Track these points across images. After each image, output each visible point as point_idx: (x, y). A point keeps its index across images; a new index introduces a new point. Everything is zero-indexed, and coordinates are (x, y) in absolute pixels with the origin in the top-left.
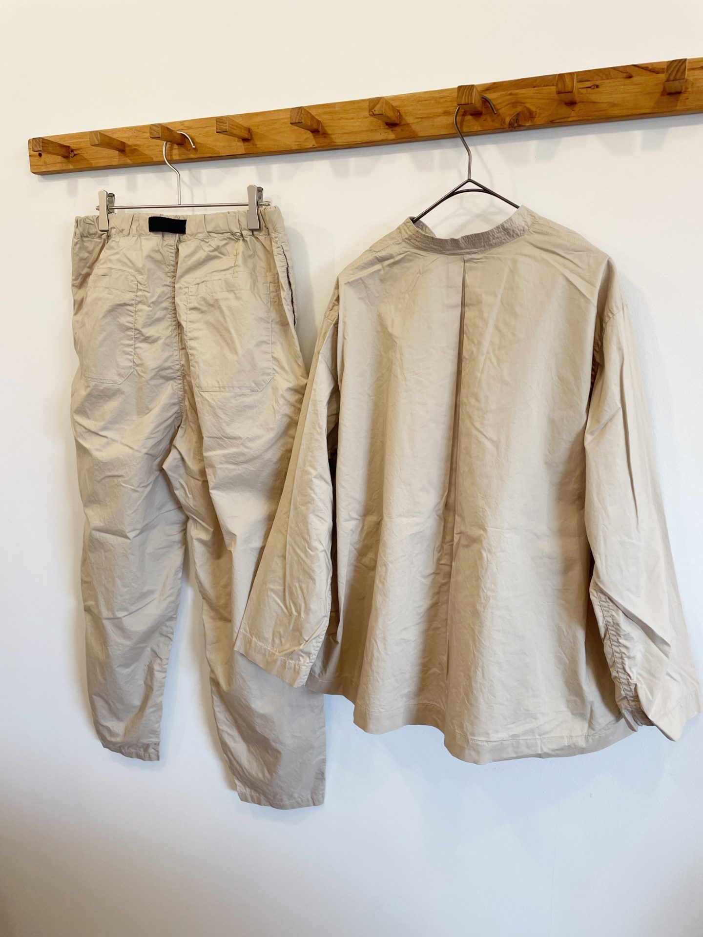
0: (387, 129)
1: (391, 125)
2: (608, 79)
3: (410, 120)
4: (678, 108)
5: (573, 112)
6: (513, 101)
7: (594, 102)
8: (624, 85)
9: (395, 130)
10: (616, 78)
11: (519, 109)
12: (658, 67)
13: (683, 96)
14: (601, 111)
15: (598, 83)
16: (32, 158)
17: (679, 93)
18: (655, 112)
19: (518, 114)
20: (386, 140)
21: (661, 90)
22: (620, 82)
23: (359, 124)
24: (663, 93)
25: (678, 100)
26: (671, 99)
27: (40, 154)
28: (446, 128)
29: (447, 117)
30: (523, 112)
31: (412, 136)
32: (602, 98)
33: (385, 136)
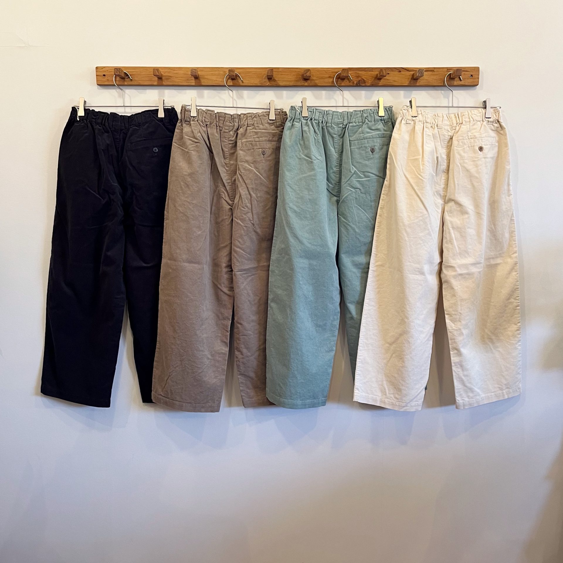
0: (303, 81)
1: (306, 79)
2: (392, 71)
3: (314, 78)
4: (417, 85)
5: (380, 83)
6: (357, 75)
7: (387, 80)
8: (398, 74)
9: (308, 82)
10: (396, 71)
11: (360, 79)
12: (410, 69)
13: (418, 81)
14: (391, 83)
15: (389, 72)
16: (98, 77)
17: (417, 79)
18: (410, 85)
19: (359, 81)
20: (304, 85)
21: (411, 77)
22: (396, 73)
23: (291, 77)
24: (412, 79)
25: (417, 82)
26: (415, 81)
27: (104, 75)
28: (330, 83)
29: (330, 79)
30: (361, 80)
31: (315, 85)
32: (391, 78)
33: (303, 84)
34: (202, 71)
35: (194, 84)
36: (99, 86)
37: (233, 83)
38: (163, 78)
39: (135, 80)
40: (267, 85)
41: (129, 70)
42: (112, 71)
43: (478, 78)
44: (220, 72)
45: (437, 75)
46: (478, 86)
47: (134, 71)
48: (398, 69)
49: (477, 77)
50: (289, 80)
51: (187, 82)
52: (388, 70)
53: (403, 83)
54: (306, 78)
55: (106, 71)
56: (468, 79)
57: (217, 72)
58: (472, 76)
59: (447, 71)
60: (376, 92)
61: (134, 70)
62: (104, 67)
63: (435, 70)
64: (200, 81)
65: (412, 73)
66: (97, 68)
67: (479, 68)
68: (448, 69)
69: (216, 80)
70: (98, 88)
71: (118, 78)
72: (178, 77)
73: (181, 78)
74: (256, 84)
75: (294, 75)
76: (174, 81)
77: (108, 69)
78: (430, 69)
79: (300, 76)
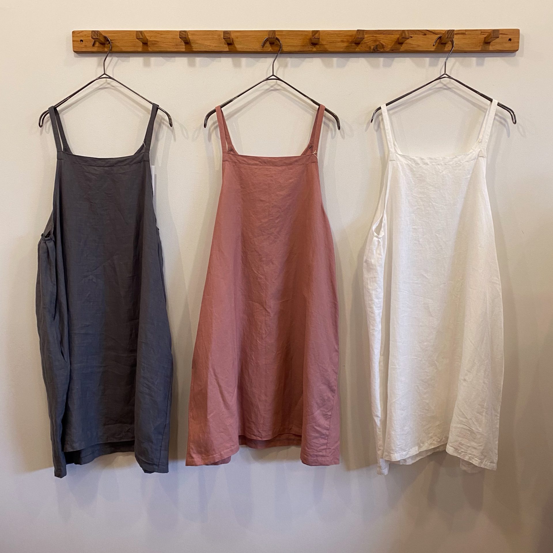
0: (311, 45)
1: (314, 44)
2: (416, 34)
3: (324, 42)
4: (445, 50)
5: (402, 48)
6: (374, 39)
7: (410, 44)
8: (423, 38)
9: (316, 47)
10: (420, 34)
11: (378, 43)
12: (436, 32)
13: (447, 46)
14: (413, 48)
15: (412, 36)
17: (446, 44)
19: (377, 45)
20: (312, 51)
21: (438, 41)
22: (421, 36)
23: (296, 42)
24: (439, 43)
25: (445, 47)
26: (442, 45)
27: (82, 41)
28: (342, 48)
29: (343, 43)
30: (379, 45)
31: (325, 50)
32: (413, 42)
33: (310, 49)
34: (193, 34)
35: (184, 50)
36: (76, 54)
37: (229, 48)
38: (149, 43)
39: (117, 46)
40: (269, 50)
41: (110, 35)
42: (90, 36)
43: (518, 42)
44: (215, 36)
45: (469, 38)
46: (518, 51)
47: (116, 36)
48: (422, 32)
49: (516, 40)
50: (295, 44)
51: (176, 48)
52: (411, 33)
53: (428, 49)
54: (315, 42)
55: (83, 37)
56: (506, 43)
57: (210, 36)
58: (510, 40)
59: (481, 34)
60: (397, 60)
61: (116, 34)
62: (82, 31)
63: (466, 33)
64: (191, 46)
65: (439, 36)
66: (73, 32)
67: (518, 31)
68: (482, 32)
69: (208, 46)
70: (75, 57)
71: (97, 44)
72: (165, 43)
73: (168, 43)
74: (255, 49)
75: (300, 39)
76: (161, 47)
77: (86, 33)
78: (460, 32)
79: (308, 41)
